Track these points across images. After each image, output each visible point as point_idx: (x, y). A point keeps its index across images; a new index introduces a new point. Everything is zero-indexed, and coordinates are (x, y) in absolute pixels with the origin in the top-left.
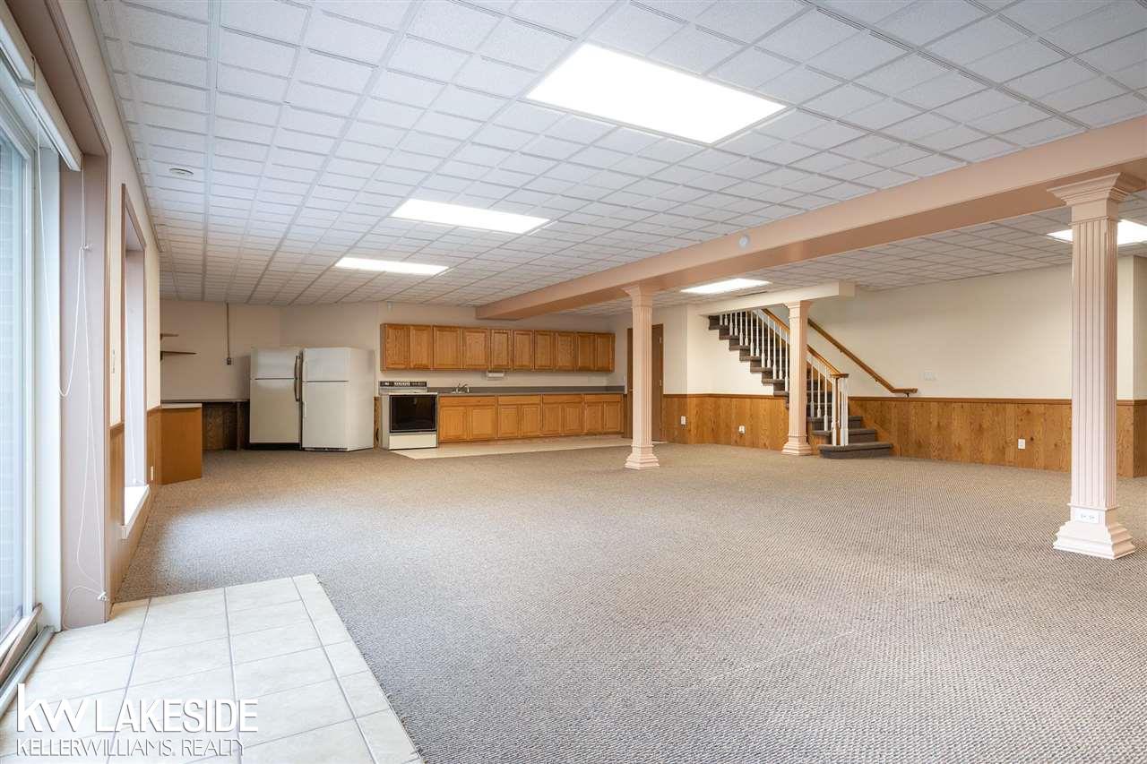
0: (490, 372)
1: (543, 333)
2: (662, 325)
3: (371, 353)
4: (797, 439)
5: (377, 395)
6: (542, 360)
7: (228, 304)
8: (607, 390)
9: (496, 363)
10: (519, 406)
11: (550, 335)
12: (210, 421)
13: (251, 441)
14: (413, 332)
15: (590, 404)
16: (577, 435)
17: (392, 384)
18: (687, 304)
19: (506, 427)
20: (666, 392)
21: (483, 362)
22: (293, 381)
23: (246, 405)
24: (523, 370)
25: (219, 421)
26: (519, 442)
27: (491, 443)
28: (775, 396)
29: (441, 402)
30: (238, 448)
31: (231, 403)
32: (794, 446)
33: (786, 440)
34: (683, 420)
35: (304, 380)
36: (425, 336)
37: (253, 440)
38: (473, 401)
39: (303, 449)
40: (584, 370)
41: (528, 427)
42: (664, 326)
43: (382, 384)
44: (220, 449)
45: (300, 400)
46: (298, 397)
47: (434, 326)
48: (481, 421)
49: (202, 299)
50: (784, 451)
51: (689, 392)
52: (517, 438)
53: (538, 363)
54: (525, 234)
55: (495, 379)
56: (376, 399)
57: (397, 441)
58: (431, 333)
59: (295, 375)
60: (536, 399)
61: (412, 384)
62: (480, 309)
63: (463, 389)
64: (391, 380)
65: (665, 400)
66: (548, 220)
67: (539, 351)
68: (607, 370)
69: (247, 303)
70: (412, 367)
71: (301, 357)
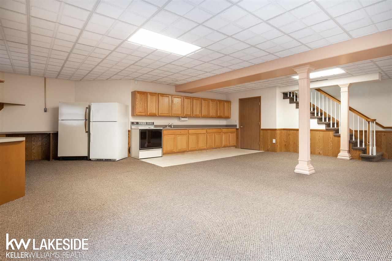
0: (182, 117)
1: (205, 99)
2: (260, 97)
3: (127, 107)
4: (347, 151)
5: (130, 129)
6: (204, 113)
7: (45, 78)
8: (226, 127)
9: (186, 113)
10: (197, 134)
11: (208, 101)
12: (34, 143)
13: (59, 156)
14: (149, 96)
15: (225, 133)
16: (219, 148)
17: (137, 123)
18: (276, 86)
19: (192, 145)
20: (262, 128)
21: (180, 113)
22: (85, 121)
23: (56, 135)
24: (196, 117)
25: (39, 143)
26: (197, 152)
27: (186, 153)
28: (326, 130)
29: (164, 133)
30: (51, 160)
31: (47, 134)
32: (344, 154)
33: (339, 152)
34: (274, 141)
35: (91, 120)
36: (154, 98)
37: (60, 155)
38: (178, 132)
39: (90, 160)
40: (220, 117)
41: (202, 145)
42: (261, 97)
43: (133, 123)
44: (40, 160)
45: (88, 132)
46: (87, 131)
47: (158, 94)
48: (182, 142)
49: (30, 74)
50: (338, 157)
51: (277, 128)
52: (196, 150)
53: (203, 114)
54: (185, 56)
55: (184, 121)
56: (129, 131)
57: (144, 154)
58: (157, 97)
59: (86, 118)
60: (204, 131)
61: (147, 124)
62: (177, 86)
63: (170, 126)
64: (137, 121)
65: (262, 131)
66: (201, 48)
67: (203, 108)
68: (228, 118)
69: (56, 78)
70: (148, 114)
71: (89, 108)
